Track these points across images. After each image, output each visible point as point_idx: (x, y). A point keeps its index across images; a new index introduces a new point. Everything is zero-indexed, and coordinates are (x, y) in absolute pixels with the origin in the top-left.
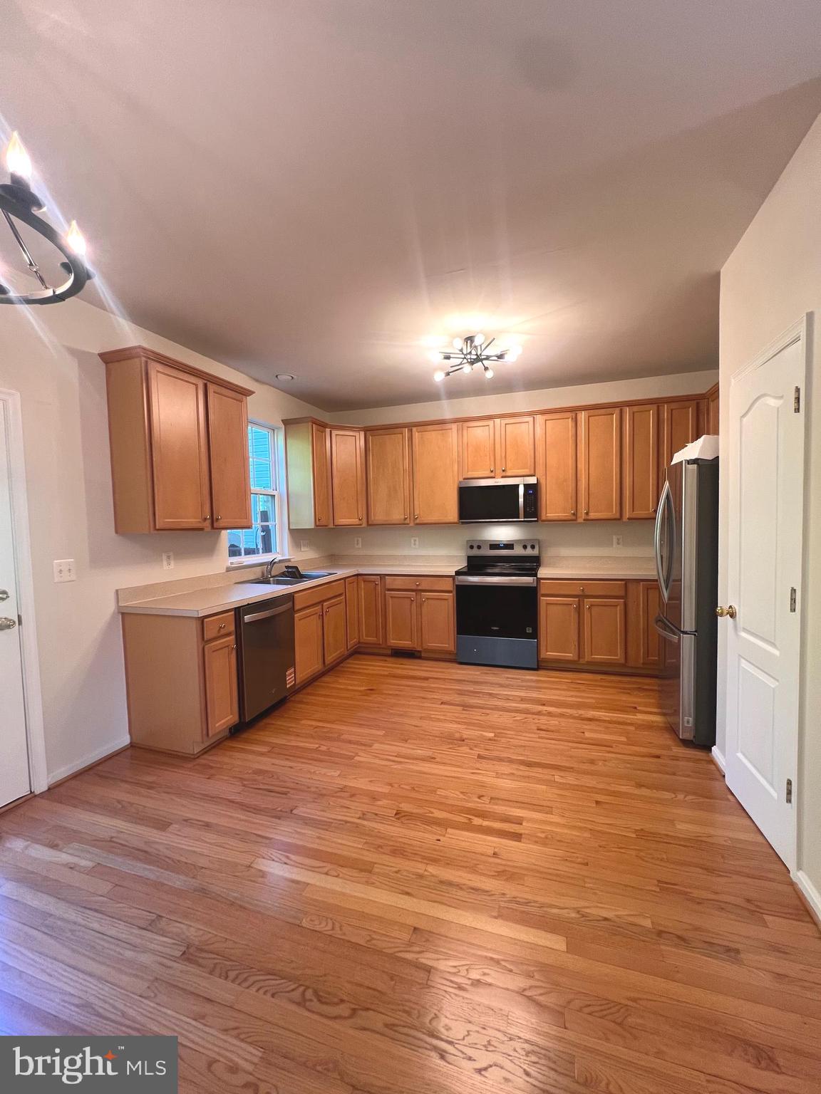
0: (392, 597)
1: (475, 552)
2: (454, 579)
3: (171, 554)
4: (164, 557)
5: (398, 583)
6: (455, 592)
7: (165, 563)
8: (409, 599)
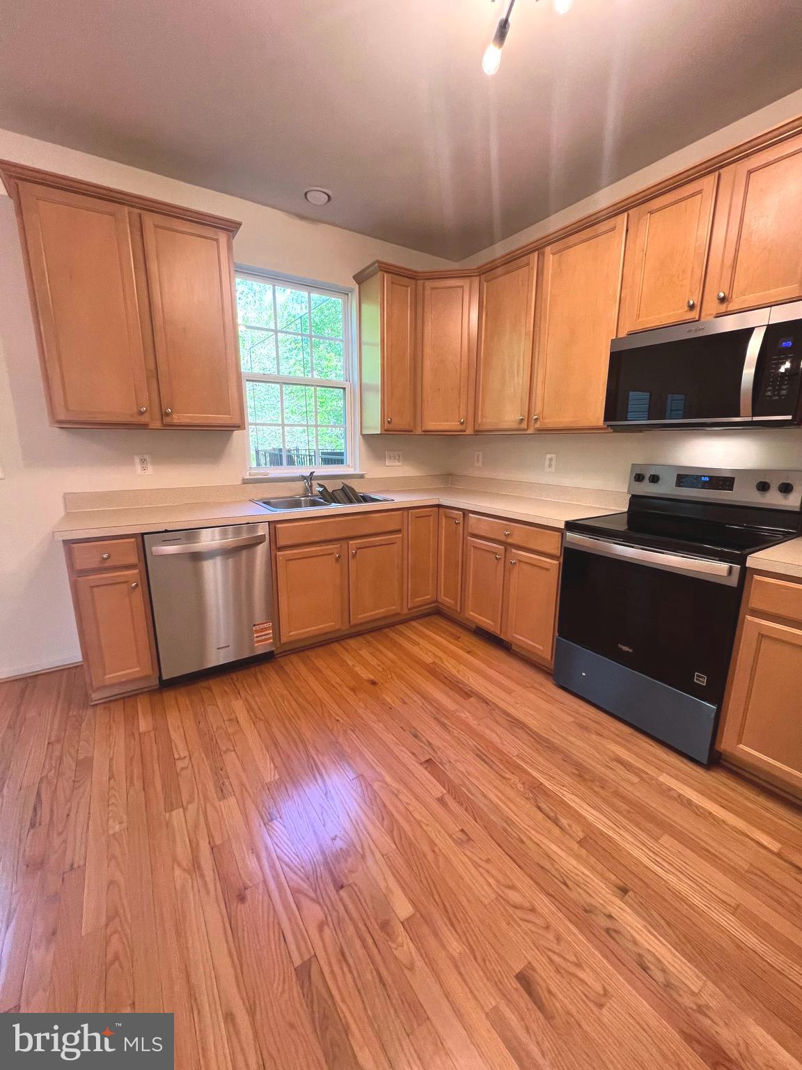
0: (474, 547)
1: (647, 489)
2: (563, 536)
3: (146, 457)
4: (137, 460)
5: (483, 526)
6: (561, 560)
7: (138, 467)
8: (493, 556)
